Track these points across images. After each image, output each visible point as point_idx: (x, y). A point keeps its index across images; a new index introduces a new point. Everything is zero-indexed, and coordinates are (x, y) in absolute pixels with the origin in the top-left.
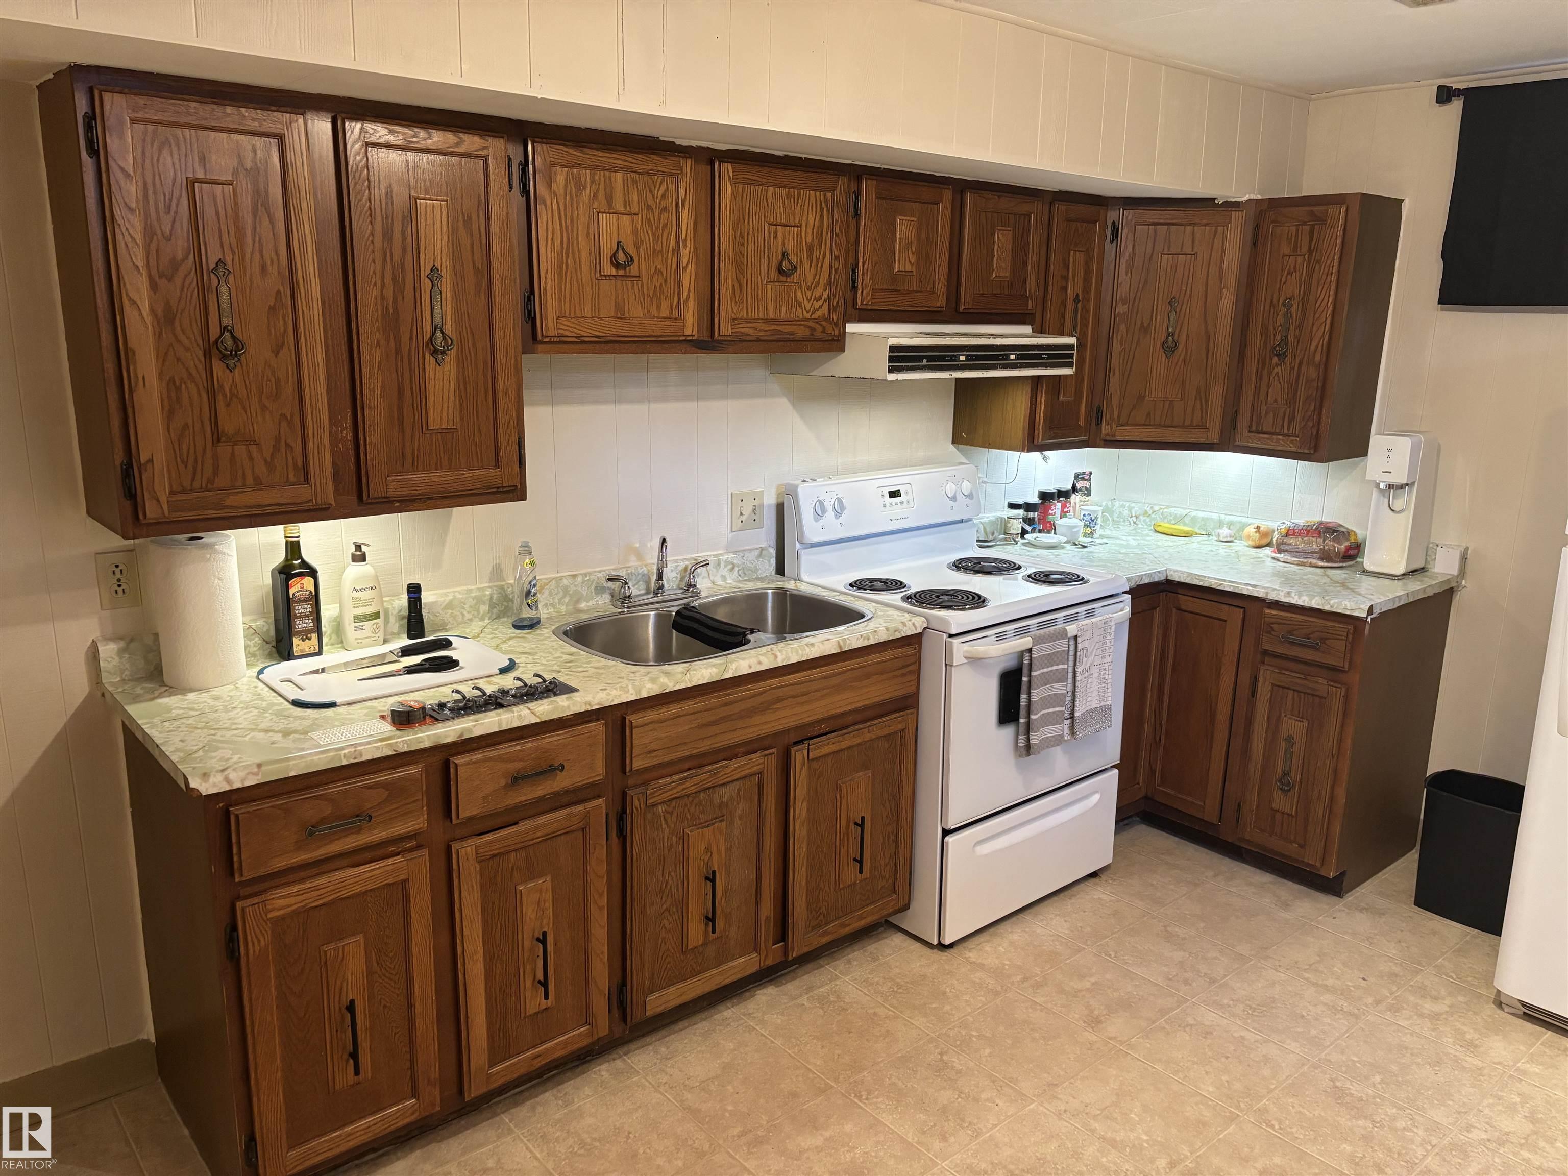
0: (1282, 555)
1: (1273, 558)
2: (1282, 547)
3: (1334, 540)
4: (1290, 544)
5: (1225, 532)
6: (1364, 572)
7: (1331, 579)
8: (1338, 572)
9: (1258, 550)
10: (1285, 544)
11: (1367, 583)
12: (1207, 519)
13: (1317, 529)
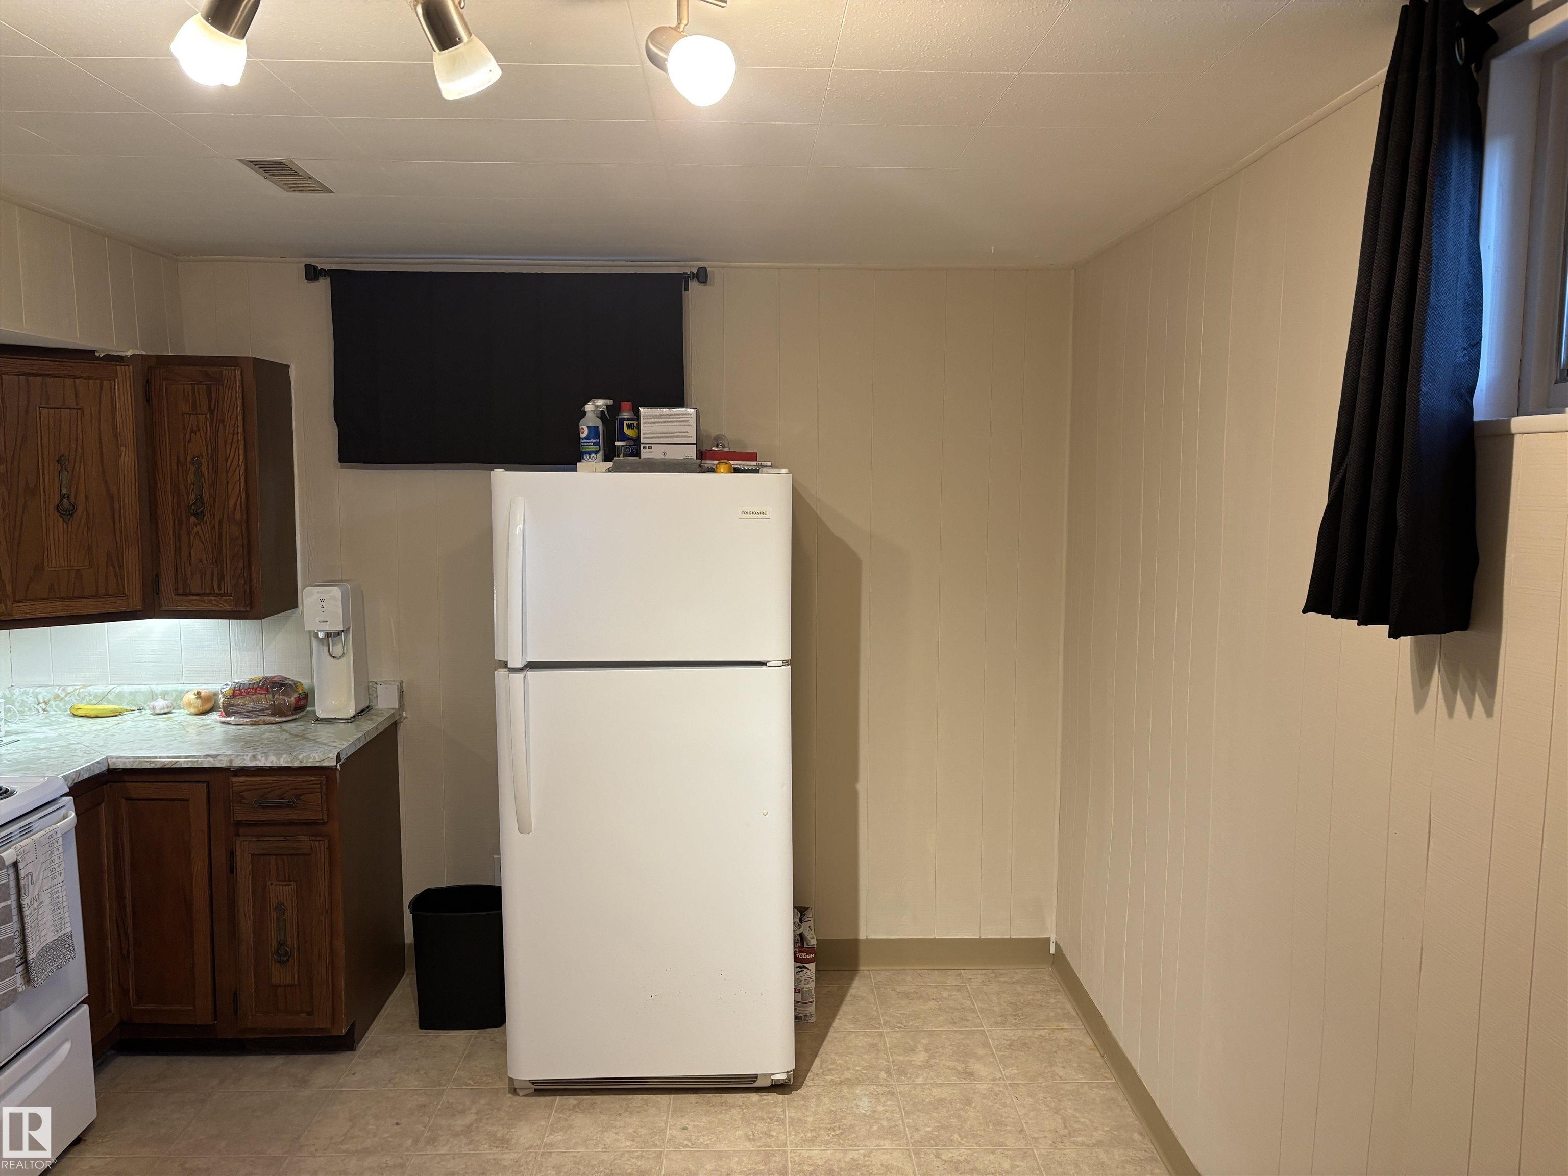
0: (233, 718)
1: (223, 723)
2: (230, 709)
3: (283, 693)
4: (239, 705)
5: (160, 704)
6: (317, 720)
7: (290, 734)
8: (293, 725)
9: (204, 717)
10: (233, 705)
11: (324, 732)
12: (137, 692)
13: (264, 685)
